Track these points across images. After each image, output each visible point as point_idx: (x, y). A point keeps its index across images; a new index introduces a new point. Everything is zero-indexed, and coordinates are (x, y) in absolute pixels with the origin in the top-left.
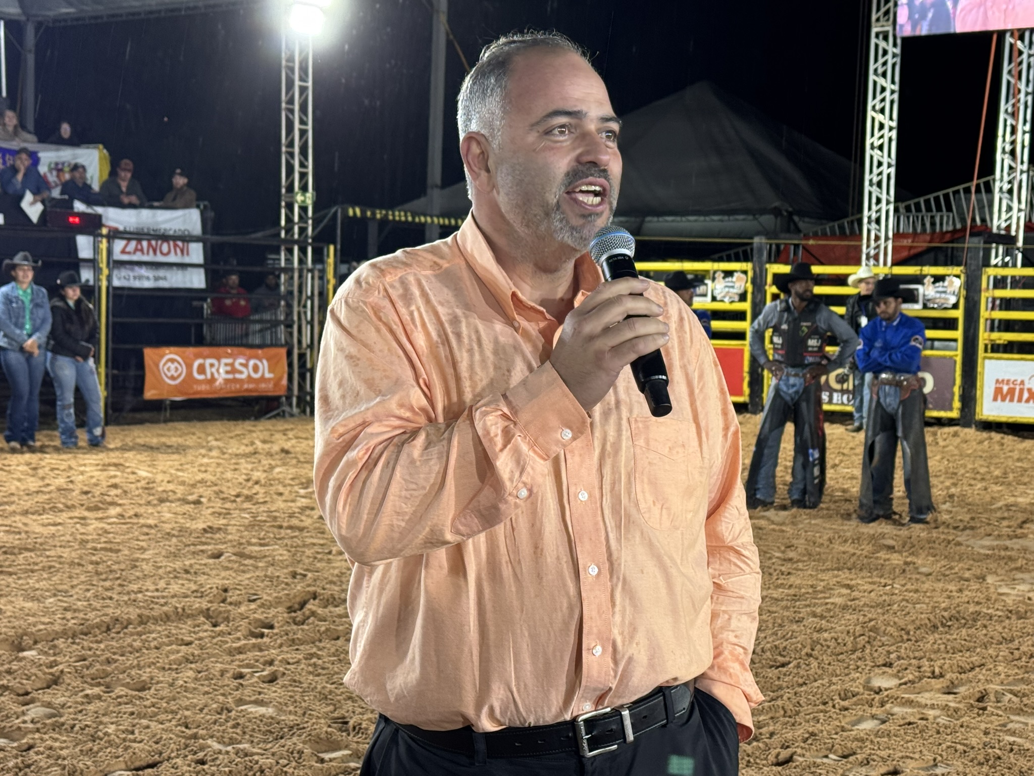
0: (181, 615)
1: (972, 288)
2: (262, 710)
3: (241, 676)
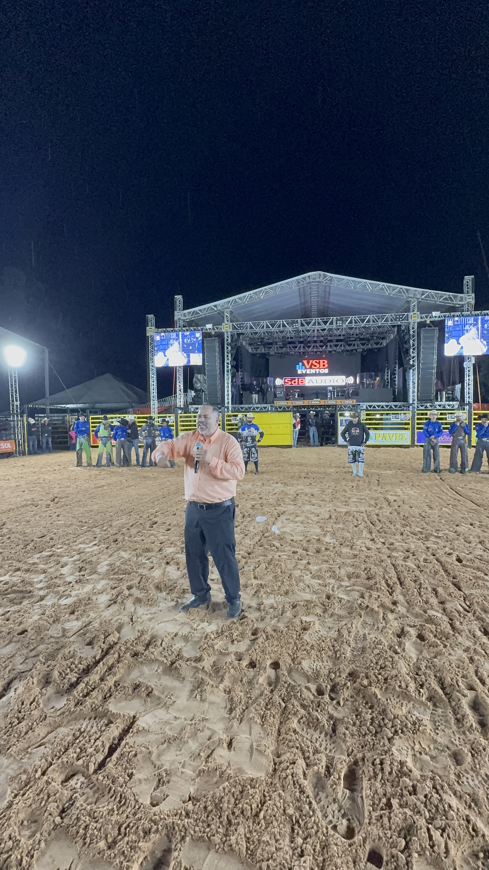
0: (26, 505)
1: (176, 418)
2: (60, 522)
3: (50, 516)
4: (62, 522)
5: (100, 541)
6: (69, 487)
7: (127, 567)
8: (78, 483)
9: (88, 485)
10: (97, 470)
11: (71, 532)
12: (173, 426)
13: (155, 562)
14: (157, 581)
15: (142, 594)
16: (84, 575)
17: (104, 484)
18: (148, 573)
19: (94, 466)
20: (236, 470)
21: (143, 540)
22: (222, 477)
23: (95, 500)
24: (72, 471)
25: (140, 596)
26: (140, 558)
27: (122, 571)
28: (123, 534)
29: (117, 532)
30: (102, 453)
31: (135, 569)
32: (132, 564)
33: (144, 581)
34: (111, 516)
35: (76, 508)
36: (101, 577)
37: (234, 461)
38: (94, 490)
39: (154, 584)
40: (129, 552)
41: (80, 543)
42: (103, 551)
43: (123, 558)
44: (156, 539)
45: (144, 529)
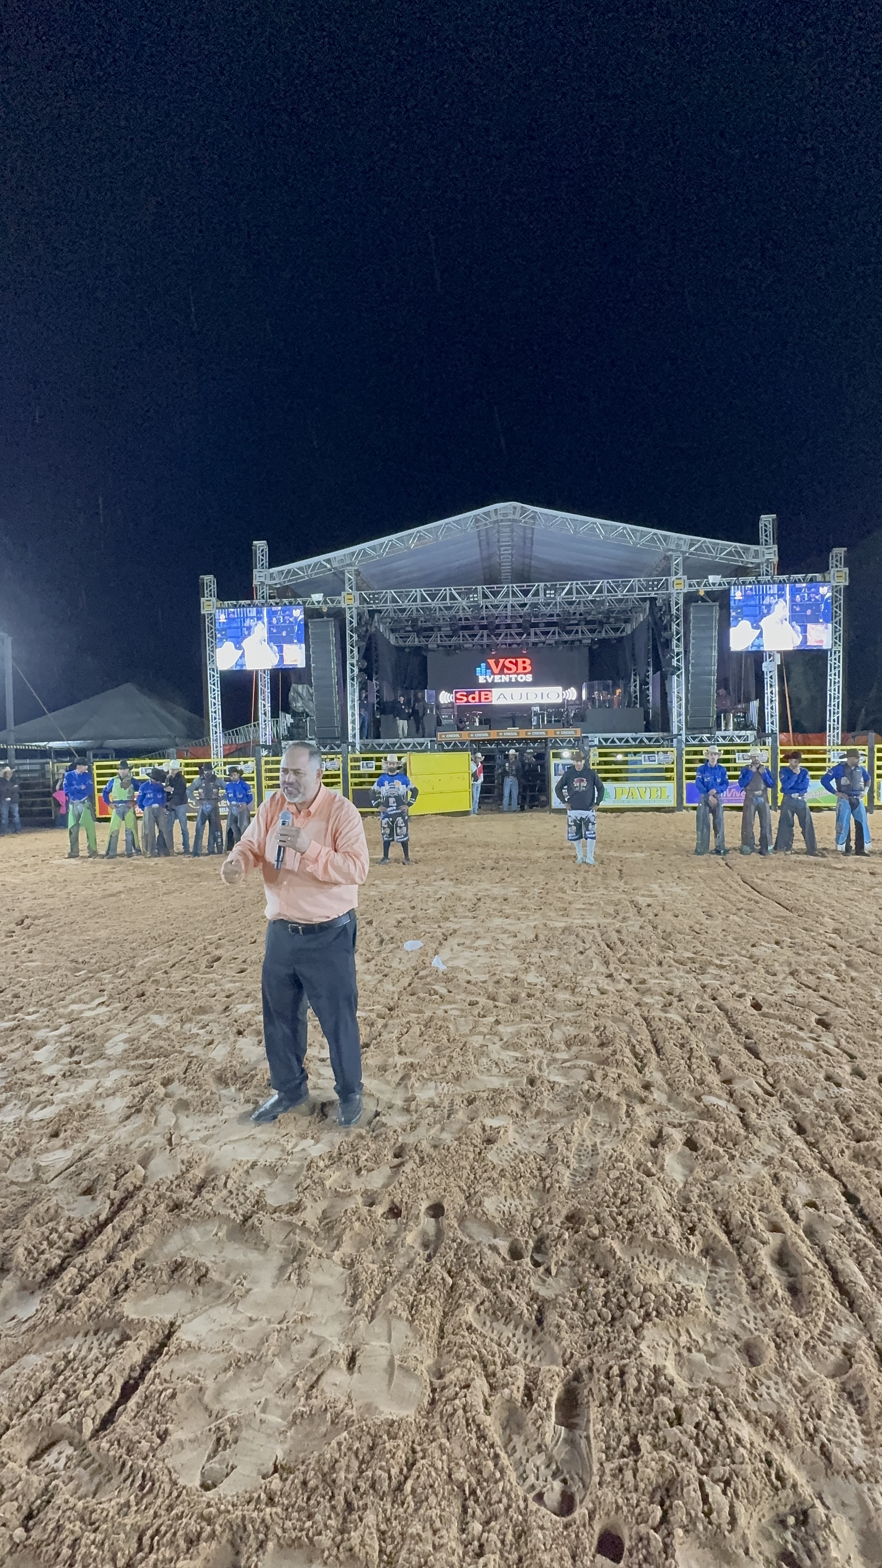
1: (258, 765)
2: (34, 964)
3: (14, 953)
4: (38, 963)
5: (111, 996)
6: (52, 896)
7: (162, 1043)
8: (70, 889)
9: (90, 892)
10: (108, 864)
11: (54, 981)
12: (252, 779)
13: (215, 1032)
14: (219, 1067)
15: (191, 1093)
16: (78, 1063)
17: (121, 889)
18: (201, 1052)
19: (103, 857)
20: (352, 867)
21: (193, 992)
22: (326, 879)
23: (104, 920)
24: (59, 867)
25: (185, 1097)
26: (187, 1026)
27: (153, 1050)
28: (156, 982)
29: (144, 978)
30: (118, 832)
31: (177, 1047)
32: (173, 1037)
33: (193, 1067)
34: (133, 949)
35: (66, 937)
36: (113, 1063)
37: (349, 850)
38: (102, 902)
39: (214, 1073)
40: (166, 1016)
41: (74, 1002)
42: (117, 1015)
43: (154, 1025)
44: (218, 988)
45: (197, 970)
